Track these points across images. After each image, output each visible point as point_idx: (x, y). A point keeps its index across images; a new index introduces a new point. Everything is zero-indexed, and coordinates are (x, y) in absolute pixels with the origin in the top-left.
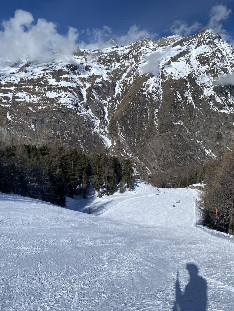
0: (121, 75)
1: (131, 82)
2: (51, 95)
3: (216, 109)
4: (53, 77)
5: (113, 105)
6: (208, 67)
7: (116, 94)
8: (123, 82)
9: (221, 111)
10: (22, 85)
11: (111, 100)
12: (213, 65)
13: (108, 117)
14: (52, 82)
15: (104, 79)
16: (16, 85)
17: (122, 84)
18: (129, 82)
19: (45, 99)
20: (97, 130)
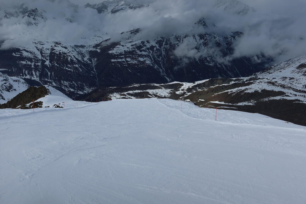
0: (162, 43)
1: (169, 48)
2: (141, 59)
3: (207, 63)
4: (138, 50)
5: (163, 61)
6: (203, 41)
7: (163, 55)
8: (164, 48)
9: (209, 64)
10: (127, 55)
11: (162, 58)
12: (206, 40)
13: (163, 67)
14: (139, 52)
15: (158, 48)
16: (124, 55)
17: (164, 49)
18: (168, 48)
19: (139, 61)
20: (162, 74)
